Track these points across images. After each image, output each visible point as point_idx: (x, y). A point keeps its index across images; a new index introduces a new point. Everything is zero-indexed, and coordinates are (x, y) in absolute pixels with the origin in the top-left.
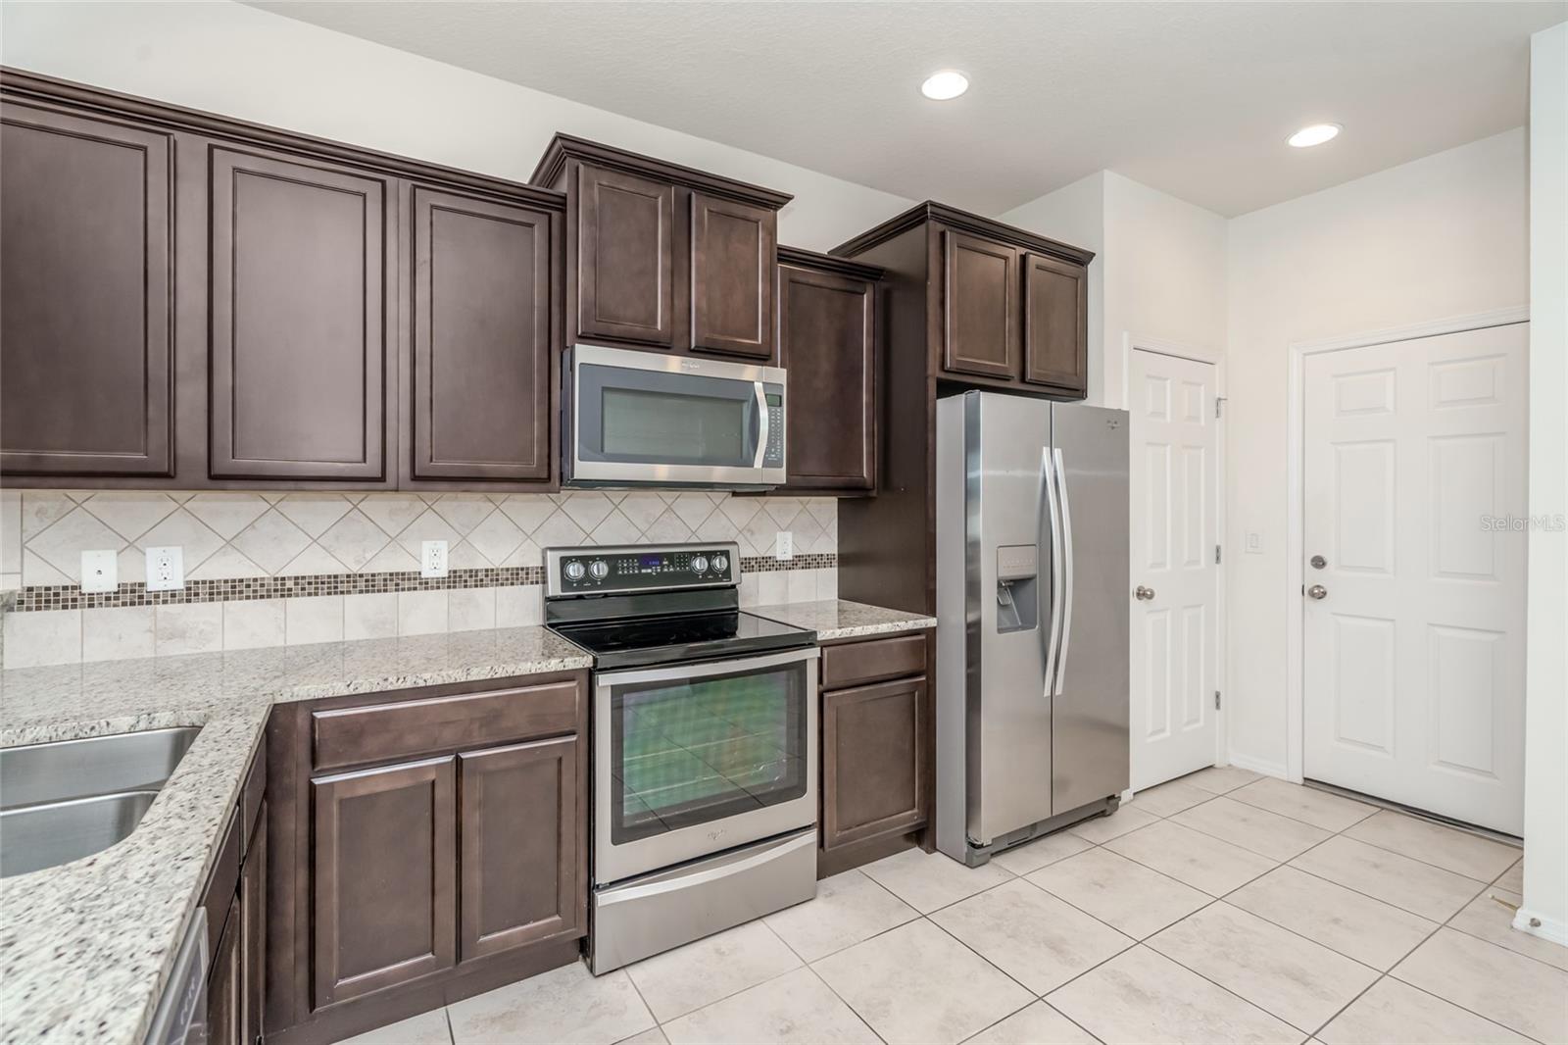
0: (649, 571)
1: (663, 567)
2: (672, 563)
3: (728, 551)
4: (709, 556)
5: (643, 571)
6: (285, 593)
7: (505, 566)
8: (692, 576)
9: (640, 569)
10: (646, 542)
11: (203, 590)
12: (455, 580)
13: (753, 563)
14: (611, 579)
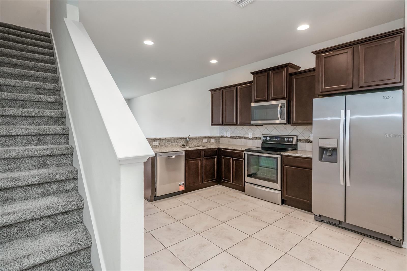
0: (277, 140)
1: (279, 139)
2: (281, 139)
3: (293, 137)
4: (289, 138)
5: (276, 140)
6: (237, 138)
7: (259, 137)
8: (285, 141)
9: (275, 139)
10: (280, 134)
11: (231, 137)
12: (253, 138)
13: (304, 141)
14: (270, 140)
